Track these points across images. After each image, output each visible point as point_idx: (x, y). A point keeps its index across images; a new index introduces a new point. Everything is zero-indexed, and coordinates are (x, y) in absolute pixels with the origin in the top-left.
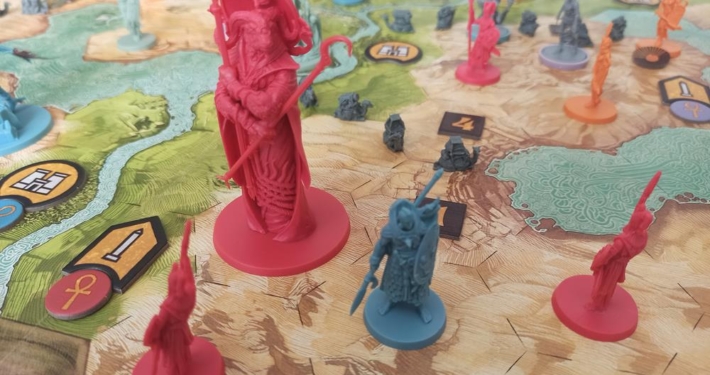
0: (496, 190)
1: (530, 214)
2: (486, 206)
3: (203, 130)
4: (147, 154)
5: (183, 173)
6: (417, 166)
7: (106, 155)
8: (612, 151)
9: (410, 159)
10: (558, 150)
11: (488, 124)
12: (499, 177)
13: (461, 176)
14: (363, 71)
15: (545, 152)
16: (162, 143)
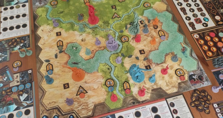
0: (151, 61)
1: (155, 63)
2: (151, 64)
3: (116, 66)
4: (114, 73)
5: (121, 74)
6: (142, 61)
7: (110, 76)
8: (158, 49)
9: (141, 60)
10: (153, 52)
11: (144, 50)
12: (150, 59)
13: (147, 61)
14: (124, 45)
15: (152, 53)
16: (114, 71)
